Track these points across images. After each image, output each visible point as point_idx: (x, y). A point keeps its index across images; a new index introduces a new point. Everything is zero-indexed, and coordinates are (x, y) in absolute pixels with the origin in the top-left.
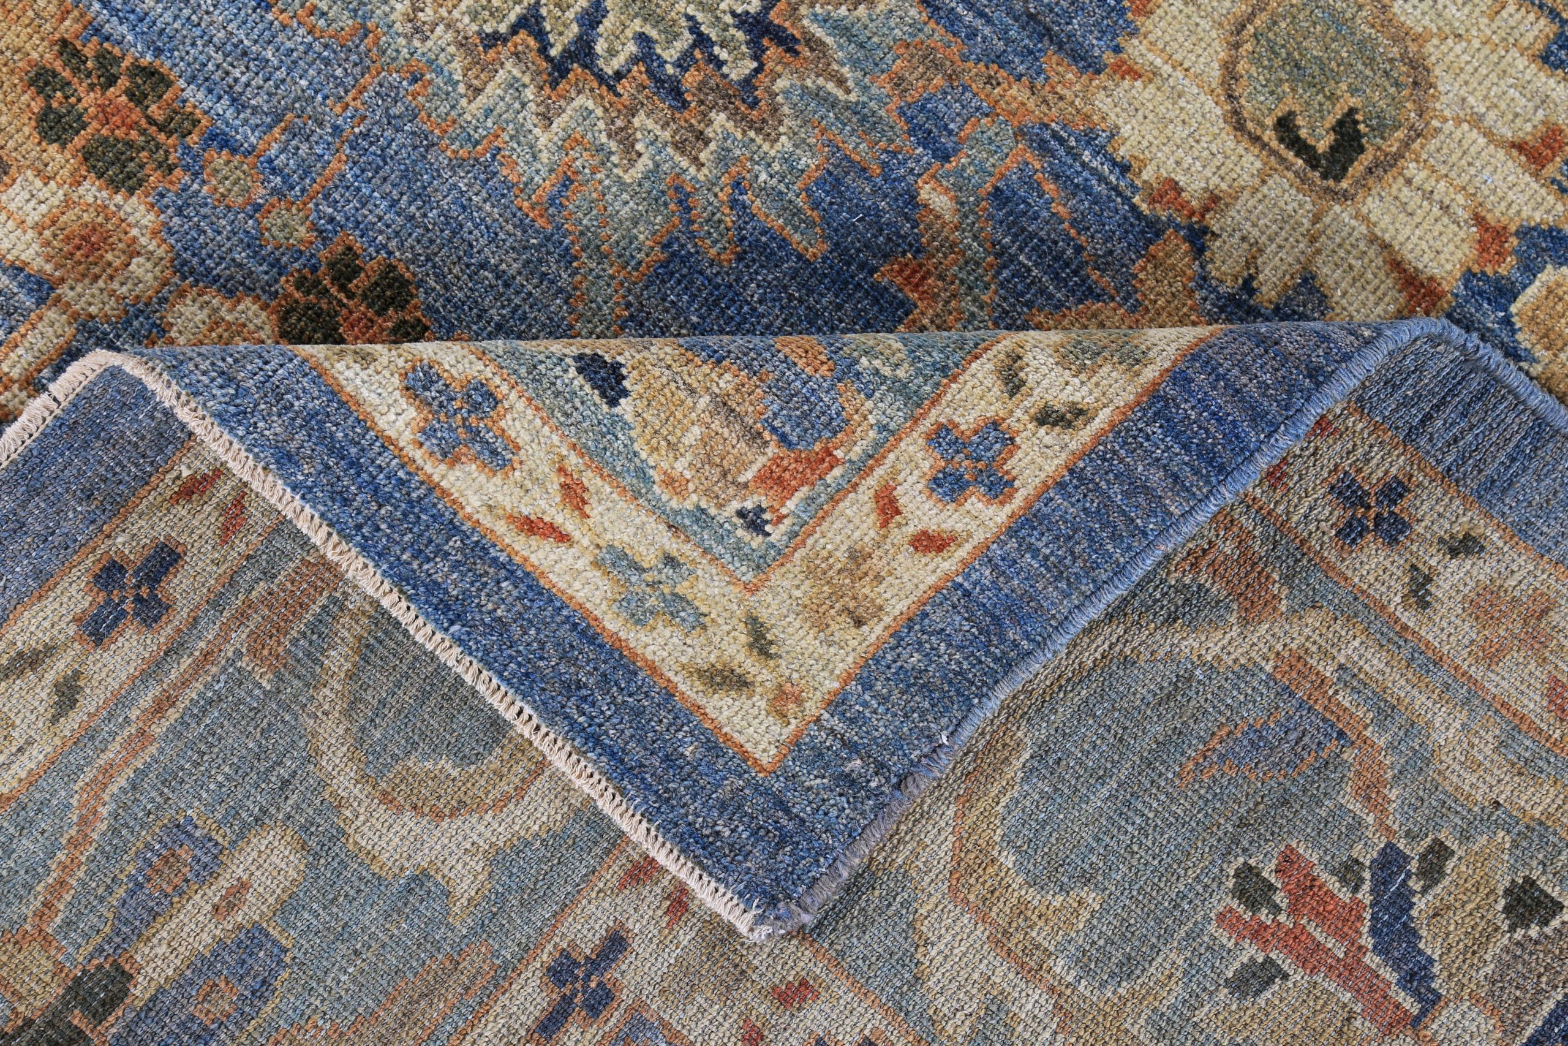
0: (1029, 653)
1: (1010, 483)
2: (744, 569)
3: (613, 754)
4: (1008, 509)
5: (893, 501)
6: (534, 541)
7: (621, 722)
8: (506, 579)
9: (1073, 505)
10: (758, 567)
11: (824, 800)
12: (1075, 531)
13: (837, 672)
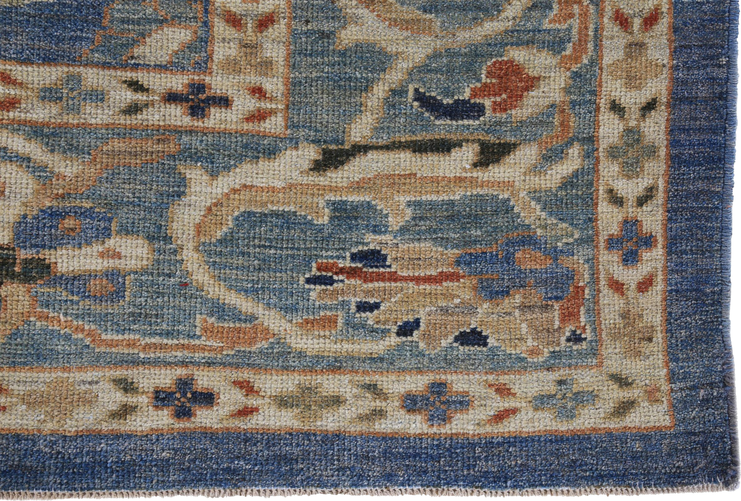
0: (721, 290)
1: (651, 236)
2: (590, 360)
3: (612, 476)
4: (660, 246)
5: (617, 282)
6: (505, 422)
7: (603, 461)
8: (509, 447)
9: (681, 222)
10: (594, 354)
11: (703, 417)
12: (691, 231)
13: (661, 366)
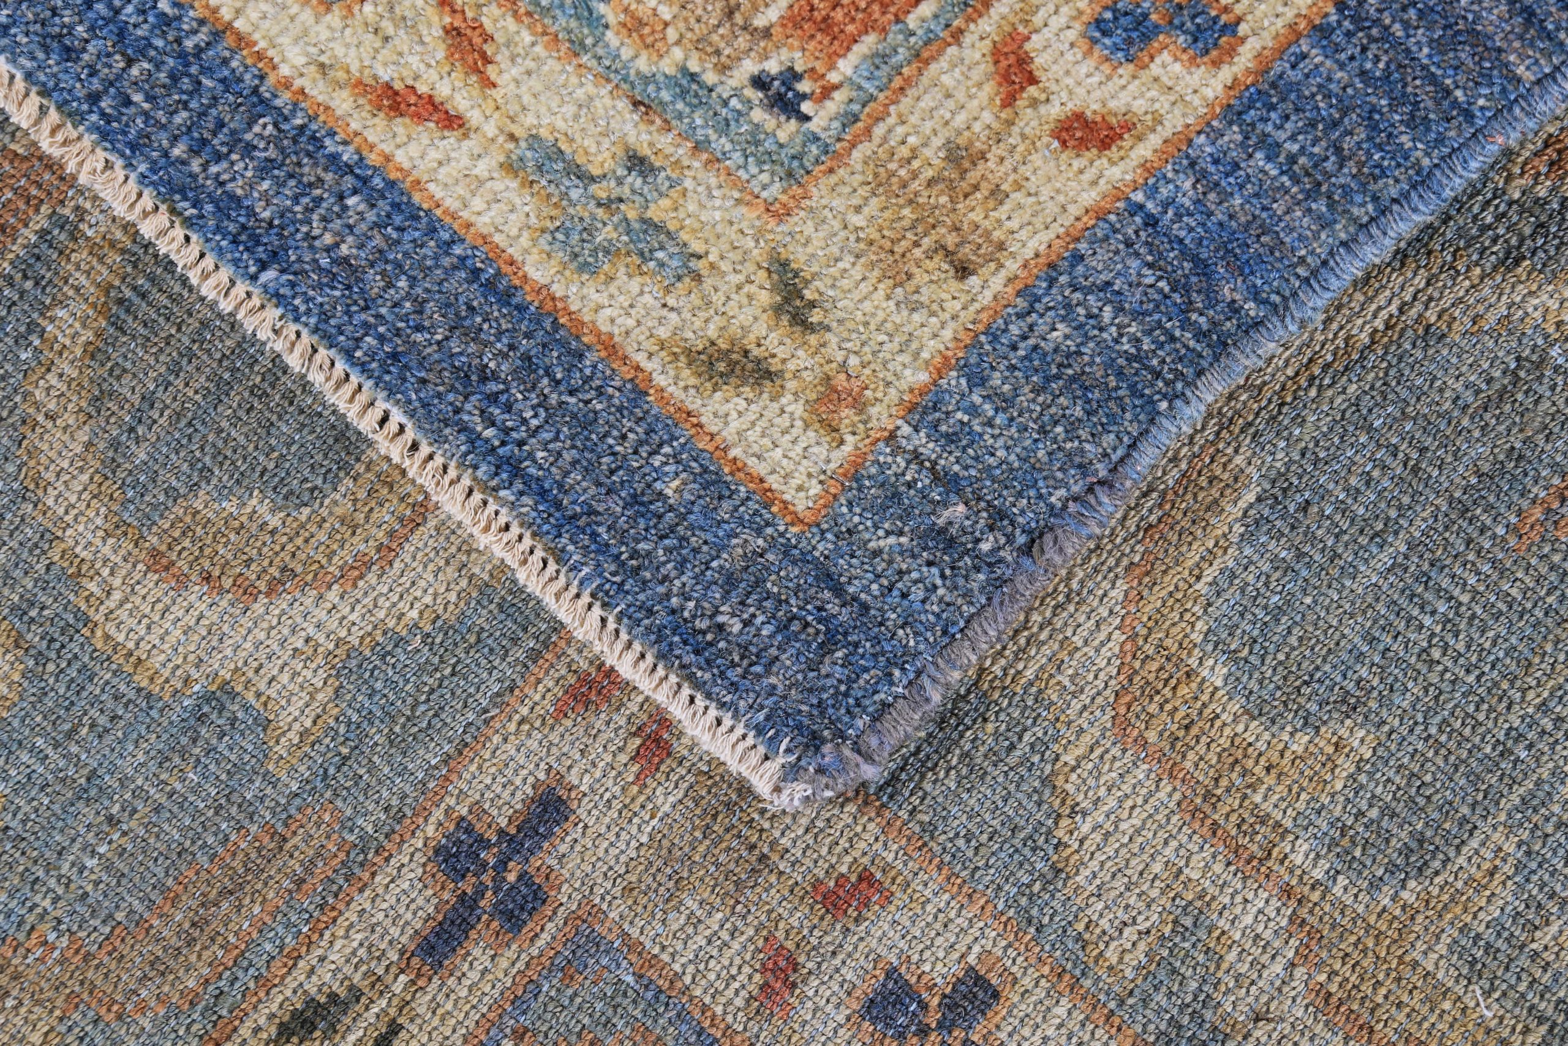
0: (1257, 324)
1: (1231, 28)
2: (765, 177)
3: (543, 493)
4: (1226, 74)
5: (1023, 61)
6: (401, 126)
7: (556, 439)
8: (355, 192)
9: (1342, 66)
10: (790, 174)
11: (901, 573)
12: (1344, 113)
13: (925, 355)
